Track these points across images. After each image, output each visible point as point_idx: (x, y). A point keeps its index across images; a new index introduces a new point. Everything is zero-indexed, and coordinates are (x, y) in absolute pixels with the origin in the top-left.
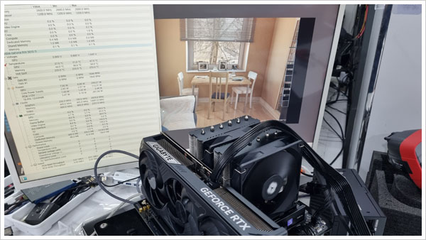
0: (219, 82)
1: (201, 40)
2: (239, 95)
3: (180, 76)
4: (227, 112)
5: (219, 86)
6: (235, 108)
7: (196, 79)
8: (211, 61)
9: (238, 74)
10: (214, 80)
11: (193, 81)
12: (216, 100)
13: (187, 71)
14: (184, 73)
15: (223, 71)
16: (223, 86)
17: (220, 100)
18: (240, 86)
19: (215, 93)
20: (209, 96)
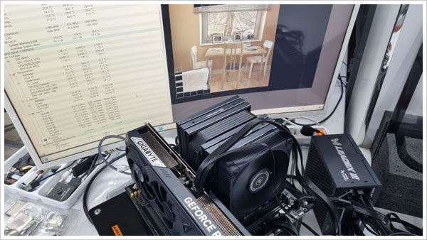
0: (233, 53)
1: (215, 12)
2: (254, 64)
3: (194, 50)
4: (241, 82)
5: (233, 56)
6: (249, 77)
7: (210, 52)
8: (225, 33)
9: (252, 44)
10: (228, 52)
11: (207, 54)
12: (230, 71)
13: (201, 45)
14: (198, 47)
15: (238, 42)
16: (238, 57)
17: (234, 70)
18: (255, 55)
19: (229, 64)
20: (222, 68)
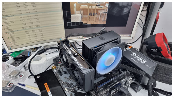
0: (92, 8)
2: (101, 14)
3: (75, 5)
4: (95, 21)
5: (92, 10)
6: (99, 20)
7: (82, 7)
10: (90, 7)
11: (80, 8)
12: (90, 16)
13: (78, 3)
15: (94, 3)
16: (94, 10)
17: (92, 16)
18: (101, 10)
19: (90, 13)
20: (87, 14)
